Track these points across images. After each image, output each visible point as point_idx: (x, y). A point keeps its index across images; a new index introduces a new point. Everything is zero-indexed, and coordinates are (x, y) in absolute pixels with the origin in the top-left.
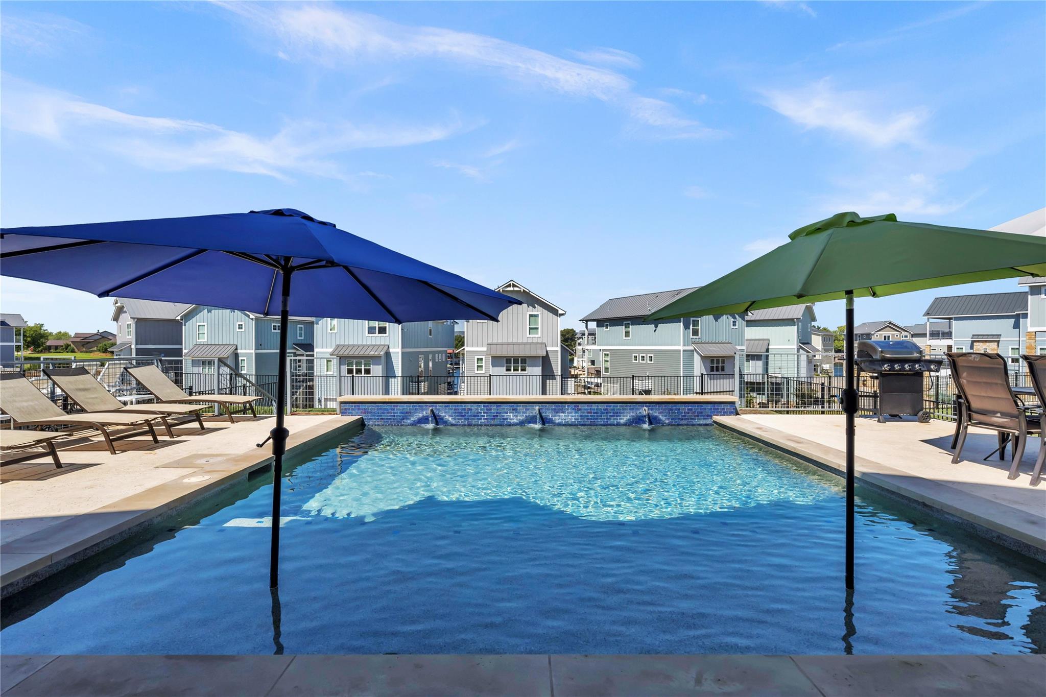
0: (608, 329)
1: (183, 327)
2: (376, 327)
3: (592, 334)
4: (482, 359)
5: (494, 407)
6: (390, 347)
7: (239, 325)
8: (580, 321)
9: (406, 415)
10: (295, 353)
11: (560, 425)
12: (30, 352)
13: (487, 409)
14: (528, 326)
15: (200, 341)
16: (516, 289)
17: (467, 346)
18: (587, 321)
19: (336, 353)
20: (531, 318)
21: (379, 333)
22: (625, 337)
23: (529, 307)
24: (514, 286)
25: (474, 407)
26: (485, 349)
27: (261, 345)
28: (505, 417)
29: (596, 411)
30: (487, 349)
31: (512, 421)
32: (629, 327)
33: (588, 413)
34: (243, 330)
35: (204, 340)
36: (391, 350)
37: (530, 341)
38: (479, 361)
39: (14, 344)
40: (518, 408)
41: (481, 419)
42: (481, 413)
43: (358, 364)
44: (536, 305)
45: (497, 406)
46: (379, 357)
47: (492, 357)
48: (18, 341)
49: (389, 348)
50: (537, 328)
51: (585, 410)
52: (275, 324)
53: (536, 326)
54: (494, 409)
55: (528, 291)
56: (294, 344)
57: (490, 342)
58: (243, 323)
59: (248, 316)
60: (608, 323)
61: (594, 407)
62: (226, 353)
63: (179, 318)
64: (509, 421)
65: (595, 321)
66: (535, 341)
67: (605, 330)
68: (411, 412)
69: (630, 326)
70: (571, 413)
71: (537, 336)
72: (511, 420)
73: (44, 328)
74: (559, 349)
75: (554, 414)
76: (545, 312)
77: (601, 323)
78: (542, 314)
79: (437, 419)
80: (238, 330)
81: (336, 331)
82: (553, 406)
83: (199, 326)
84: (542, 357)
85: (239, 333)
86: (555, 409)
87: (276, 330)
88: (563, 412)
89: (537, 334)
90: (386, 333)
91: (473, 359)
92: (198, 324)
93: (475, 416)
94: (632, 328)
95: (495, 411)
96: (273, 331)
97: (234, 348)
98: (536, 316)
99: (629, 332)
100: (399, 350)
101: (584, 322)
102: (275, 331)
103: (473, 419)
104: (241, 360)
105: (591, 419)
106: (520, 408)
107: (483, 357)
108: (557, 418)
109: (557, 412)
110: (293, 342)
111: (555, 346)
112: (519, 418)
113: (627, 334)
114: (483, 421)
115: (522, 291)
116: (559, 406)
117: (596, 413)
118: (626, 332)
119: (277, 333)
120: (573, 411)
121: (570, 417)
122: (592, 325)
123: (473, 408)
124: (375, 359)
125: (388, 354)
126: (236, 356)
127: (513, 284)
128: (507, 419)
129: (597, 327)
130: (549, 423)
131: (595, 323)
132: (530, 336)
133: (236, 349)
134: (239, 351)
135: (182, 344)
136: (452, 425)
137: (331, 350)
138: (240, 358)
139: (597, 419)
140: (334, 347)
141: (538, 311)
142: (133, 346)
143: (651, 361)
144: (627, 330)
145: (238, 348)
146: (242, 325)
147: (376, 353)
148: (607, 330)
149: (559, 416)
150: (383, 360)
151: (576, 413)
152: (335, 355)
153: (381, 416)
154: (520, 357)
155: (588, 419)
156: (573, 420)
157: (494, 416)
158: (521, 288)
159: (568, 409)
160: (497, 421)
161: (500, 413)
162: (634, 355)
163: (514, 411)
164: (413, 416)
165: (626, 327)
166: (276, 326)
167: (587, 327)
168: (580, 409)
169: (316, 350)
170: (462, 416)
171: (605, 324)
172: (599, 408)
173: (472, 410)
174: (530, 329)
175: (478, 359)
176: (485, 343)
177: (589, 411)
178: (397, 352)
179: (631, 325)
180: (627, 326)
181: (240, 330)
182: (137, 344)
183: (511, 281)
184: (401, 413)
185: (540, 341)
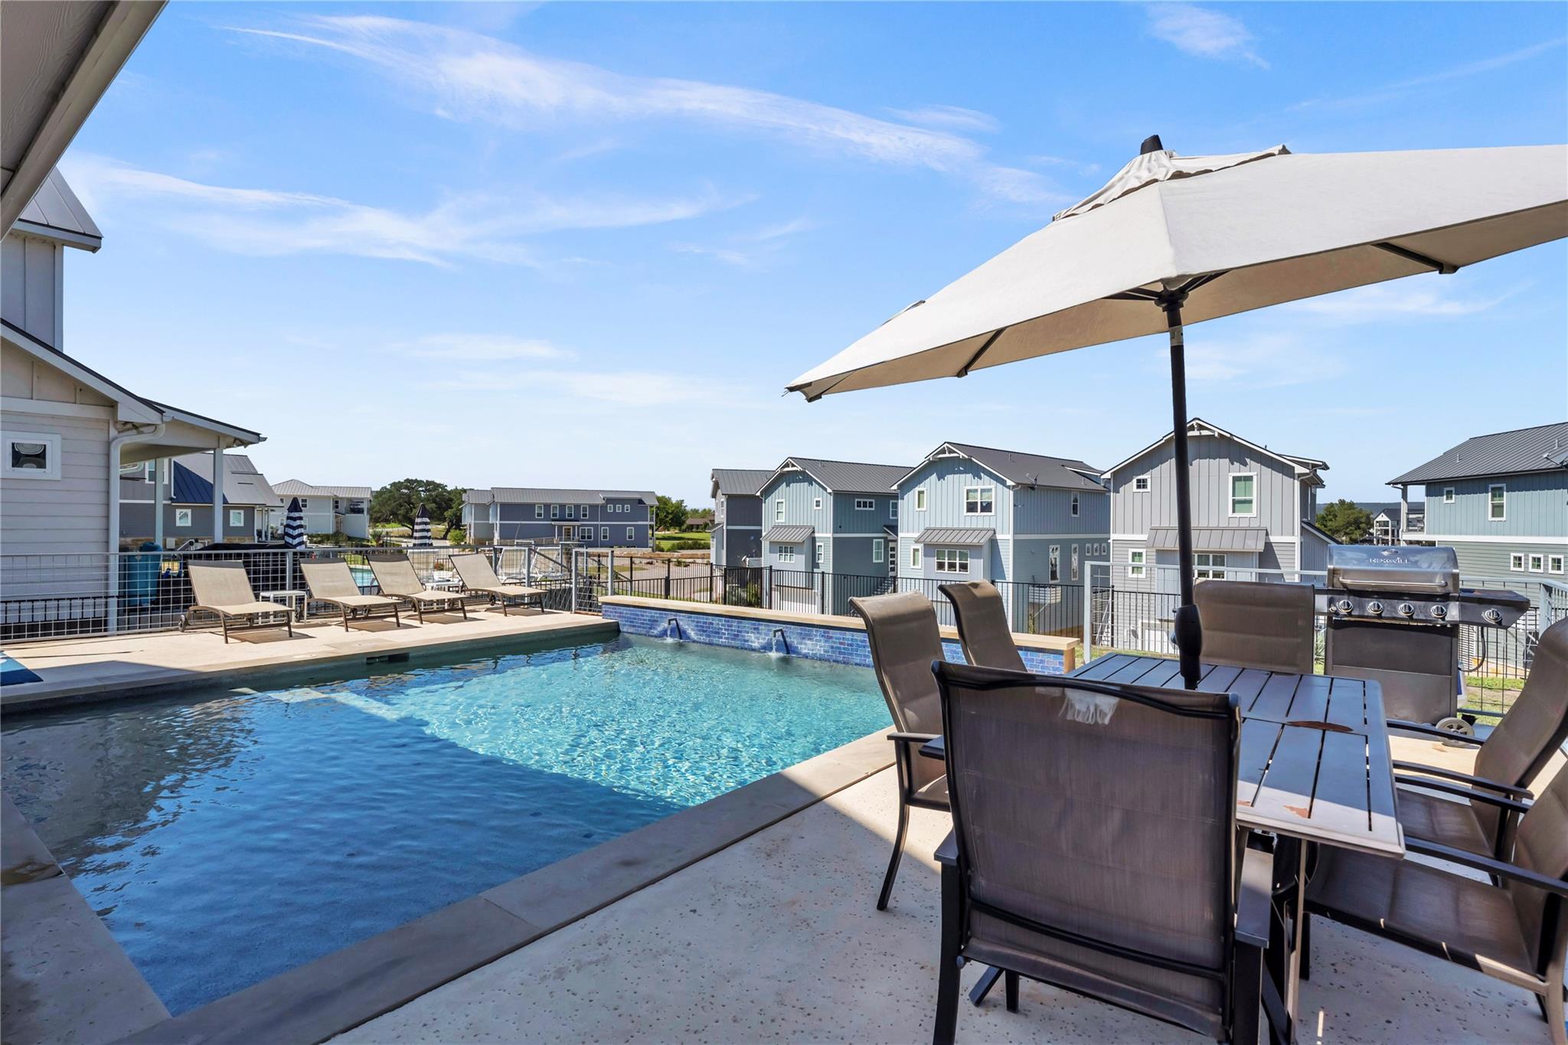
0: (1453, 501)
1: (763, 504)
2: (977, 503)
3: (1417, 509)
4: (1140, 554)
5: (735, 623)
6: (997, 531)
7: (817, 502)
8: (1389, 484)
9: (654, 622)
10: (887, 538)
11: (806, 656)
12: (677, 531)
13: (728, 626)
14: (1230, 498)
15: (779, 521)
16: (1205, 433)
17: (1115, 532)
18: (1405, 484)
19: (922, 540)
20: (1237, 483)
21: (982, 511)
22: (1493, 516)
23: (1233, 464)
24: (1201, 428)
25: (716, 621)
26: (1145, 537)
27: (840, 527)
28: (746, 638)
29: (850, 642)
30: (1148, 538)
31: (754, 644)
32: (1501, 496)
33: (841, 643)
34: (821, 508)
35: (782, 520)
36: (999, 537)
37: (1234, 524)
38: (1137, 558)
39: (648, 523)
40: (760, 627)
41: (721, 638)
42: (722, 629)
43: (951, 555)
44: (1248, 460)
45: (738, 623)
46: (979, 547)
47: (1158, 551)
48: (651, 520)
49: (995, 533)
50: (1250, 502)
51: (836, 638)
52: (859, 500)
53: (1247, 498)
54: (735, 626)
55: (1229, 435)
56: (885, 526)
57: (1156, 525)
58: (820, 499)
59: (825, 490)
60: (1453, 489)
61: (848, 635)
62: (799, 536)
63: (758, 494)
64: (750, 643)
65: (1423, 484)
66: (1244, 524)
67: (1445, 501)
68: (657, 621)
69: (1505, 493)
70: (820, 641)
71: (1249, 516)
72: (752, 642)
73: (684, 505)
74: (1296, 539)
75: (800, 641)
76: (1267, 471)
77: (1435, 487)
78: (1260, 475)
79: (679, 632)
80: (816, 508)
81: (924, 509)
82: (798, 629)
83: (778, 503)
84: (1260, 553)
85: (817, 512)
86: (801, 634)
87: (860, 506)
88: (810, 639)
89: (1250, 511)
90: (991, 511)
91: (1126, 553)
92: (777, 501)
93: (716, 633)
94: (1509, 500)
95: (737, 629)
96: (856, 508)
97: (811, 530)
98: (1249, 479)
99: (1503, 506)
100: (1010, 537)
101: (1400, 486)
102: (859, 509)
103: (714, 637)
104: (819, 546)
105: (844, 653)
106: (762, 627)
107: (1143, 551)
108: (803, 646)
109: (804, 638)
110: (883, 524)
111: (1288, 535)
112: (760, 641)
113: (1497, 510)
114: (724, 640)
115: (1216, 435)
116: (806, 630)
117: (851, 645)
118: (1494, 506)
119: (861, 511)
120: (822, 639)
121: (818, 647)
122: (1417, 493)
123: (714, 622)
124: (974, 549)
125: (993, 543)
126: (814, 540)
127: (1197, 424)
128: (748, 641)
129: (1427, 495)
130: (794, 652)
131: (1423, 487)
132: (1235, 515)
133: (813, 532)
134: (816, 535)
135: (761, 525)
136: (694, 641)
137: (916, 535)
138: (817, 544)
139: (851, 654)
140: (922, 530)
141: (1253, 469)
142: (724, 528)
143: (1559, 568)
144: (1497, 501)
145: (816, 530)
146: (819, 501)
147: (976, 541)
148: (1449, 501)
149: (806, 644)
150: (986, 551)
151: (826, 641)
152: (920, 542)
153: (633, 622)
154: (1211, 552)
155: (840, 653)
156: (822, 652)
157: (735, 635)
158: (1214, 431)
159: (816, 636)
160: (738, 643)
161: (741, 632)
162: (1513, 555)
163: (756, 632)
164: (659, 626)
165: (1494, 496)
166: (860, 502)
167: (1405, 496)
168: (831, 638)
169: (900, 535)
170: (704, 631)
171: (1446, 489)
172: (855, 637)
173: (712, 624)
174: (1235, 502)
175: (1134, 554)
176: (1147, 527)
177: (841, 641)
178: (1006, 539)
179: (1507, 491)
180: (1497, 493)
181: (818, 508)
182: (727, 525)
183: (1194, 419)
184: (649, 620)
185: (1255, 524)
